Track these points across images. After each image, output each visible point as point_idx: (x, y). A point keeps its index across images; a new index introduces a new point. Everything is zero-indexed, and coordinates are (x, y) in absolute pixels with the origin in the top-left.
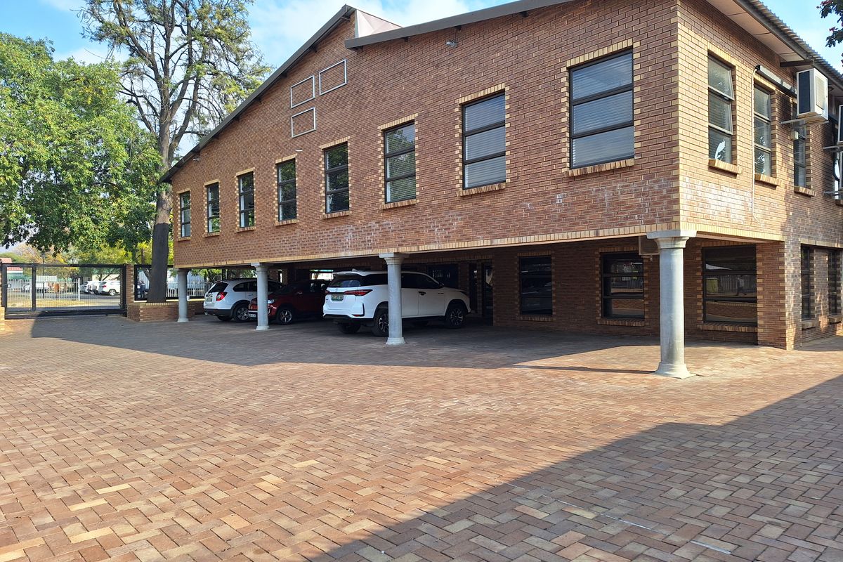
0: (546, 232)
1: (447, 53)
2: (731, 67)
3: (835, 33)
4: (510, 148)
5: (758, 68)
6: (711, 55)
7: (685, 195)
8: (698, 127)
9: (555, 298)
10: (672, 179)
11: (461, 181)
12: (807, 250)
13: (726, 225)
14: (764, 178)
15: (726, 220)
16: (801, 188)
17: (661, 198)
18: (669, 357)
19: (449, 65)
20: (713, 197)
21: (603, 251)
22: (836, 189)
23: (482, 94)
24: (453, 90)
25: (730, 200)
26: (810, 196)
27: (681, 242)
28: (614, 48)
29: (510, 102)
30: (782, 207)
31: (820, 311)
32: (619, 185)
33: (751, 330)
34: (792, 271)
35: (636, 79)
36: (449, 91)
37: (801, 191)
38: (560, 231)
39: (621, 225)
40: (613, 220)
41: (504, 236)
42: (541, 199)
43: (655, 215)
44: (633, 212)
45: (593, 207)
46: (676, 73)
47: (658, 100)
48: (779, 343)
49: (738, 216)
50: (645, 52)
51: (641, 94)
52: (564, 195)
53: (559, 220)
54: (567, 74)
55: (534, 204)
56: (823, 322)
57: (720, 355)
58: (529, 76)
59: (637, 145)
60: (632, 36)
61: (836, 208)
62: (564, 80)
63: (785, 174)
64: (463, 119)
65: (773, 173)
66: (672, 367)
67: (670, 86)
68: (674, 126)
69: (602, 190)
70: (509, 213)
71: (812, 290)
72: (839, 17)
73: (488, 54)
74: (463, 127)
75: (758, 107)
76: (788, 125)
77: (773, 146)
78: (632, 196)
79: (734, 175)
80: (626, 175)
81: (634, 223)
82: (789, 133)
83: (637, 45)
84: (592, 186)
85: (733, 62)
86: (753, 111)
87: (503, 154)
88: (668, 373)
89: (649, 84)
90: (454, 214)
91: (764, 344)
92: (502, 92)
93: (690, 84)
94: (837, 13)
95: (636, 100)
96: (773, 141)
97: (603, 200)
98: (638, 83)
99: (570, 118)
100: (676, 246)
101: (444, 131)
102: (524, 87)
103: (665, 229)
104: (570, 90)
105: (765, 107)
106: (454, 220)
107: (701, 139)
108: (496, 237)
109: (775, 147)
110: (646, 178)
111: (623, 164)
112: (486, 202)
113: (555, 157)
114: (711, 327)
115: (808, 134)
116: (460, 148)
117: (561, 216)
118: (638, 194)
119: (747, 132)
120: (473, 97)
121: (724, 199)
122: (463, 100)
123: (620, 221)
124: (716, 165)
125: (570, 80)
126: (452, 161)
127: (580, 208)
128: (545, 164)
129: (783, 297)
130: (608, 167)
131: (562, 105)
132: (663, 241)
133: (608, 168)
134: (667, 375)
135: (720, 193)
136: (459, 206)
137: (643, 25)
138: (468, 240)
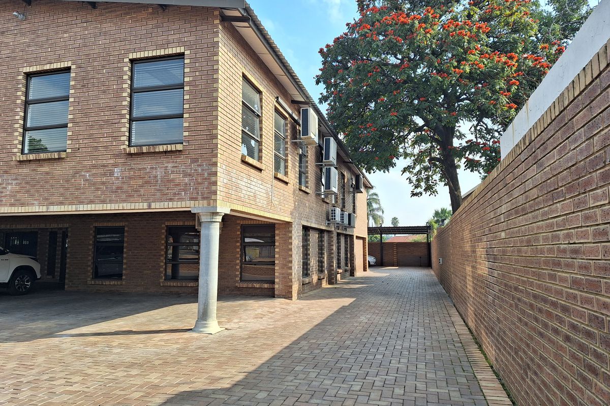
0: (103, 202)
1: (15, 24)
2: (260, 92)
3: (323, 96)
4: (72, 121)
5: (277, 98)
6: (244, 76)
7: (222, 178)
8: (233, 128)
9: (126, 263)
10: (212, 165)
11: (20, 147)
12: (306, 229)
13: (253, 206)
14: (280, 176)
15: (253, 203)
16: (303, 187)
17: (203, 179)
18: (204, 316)
19: (16, 35)
20: (244, 184)
21: (169, 225)
22: (323, 191)
23: (47, 67)
24: (18, 58)
25: (256, 188)
26: (307, 193)
27: (218, 217)
28: (170, 51)
29: (75, 79)
30: (291, 199)
31: (313, 271)
32: (170, 165)
33: (271, 286)
34: (297, 244)
35: (187, 79)
36: (14, 58)
37: (302, 189)
38: (116, 202)
39: (171, 200)
40: (164, 195)
41: (61, 203)
42: (101, 171)
43: (198, 193)
44: (180, 189)
45: (147, 182)
46: (216, 81)
47: (203, 100)
48: (288, 296)
49: (262, 200)
50: (194, 60)
51: (190, 93)
52: (122, 169)
53: (116, 192)
54: (129, 65)
55: (93, 175)
56: (315, 278)
57: (248, 308)
58: (95, 60)
59: (186, 134)
60: (184, 44)
61: (322, 203)
62: (126, 69)
63: (294, 176)
64: (27, 87)
65: (286, 174)
66: (205, 324)
67: (212, 90)
68: (214, 122)
69: (156, 168)
70: (67, 181)
71: (309, 257)
72: (325, 86)
73: (57, 33)
74: (26, 94)
75: (277, 126)
76: (296, 143)
77: (286, 155)
78: (180, 176)
79: (260, 170)
80: (176, 157)
81: (181, 199)
82: (296, 149)
83: (187, 52)
84: (146, 164)
85: (261, 88)
86: (274, 128)
87: (65, 126)
88: (202, 330)
89: (196, 86)
90: (9, 178)
91: (279, 297)
92: (68, 69)
93: (228, 93)
94: (324, 83)
95: (186, 97)
96: (287, 152)
97: (156, 177)
98: (187, 83)
99: (131, 103)
100: (214, 220)
101: (5, 96)
102: (89, 69)
103: (205, 205)
104: (132, 79)
105: (282, 128)
106: (9, 184)
107: (235, 138)
108: (52, 204)
109: (288, 156)
110: (192, 162)
111: (173, 148)
112: (46, 168)
113: (115, 134)
114: (245, 285)
115: (307, 153)
116: (22, 114)
117: (118, 188)
118: (186, 175)
119: (270, 142)
120: (39, 68)
121: (252, 187)
122: (28, 70)
123: (169, 197)
124: (246, 160)
125: (132, 70)
126: (11, 126)
127: (136, 182)
128: (106, 140)
129: (291, 262)
130: (161, 148)
131: (123, 90)
132: (203, 215)
133: (161, 150)
134: (201, 331)
135: (249, 182)
136: (16, 171)
137: (192, 38)
138: (23, 205)
